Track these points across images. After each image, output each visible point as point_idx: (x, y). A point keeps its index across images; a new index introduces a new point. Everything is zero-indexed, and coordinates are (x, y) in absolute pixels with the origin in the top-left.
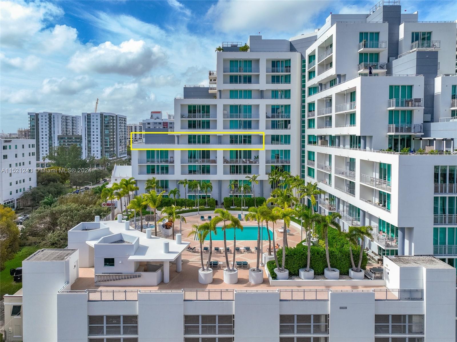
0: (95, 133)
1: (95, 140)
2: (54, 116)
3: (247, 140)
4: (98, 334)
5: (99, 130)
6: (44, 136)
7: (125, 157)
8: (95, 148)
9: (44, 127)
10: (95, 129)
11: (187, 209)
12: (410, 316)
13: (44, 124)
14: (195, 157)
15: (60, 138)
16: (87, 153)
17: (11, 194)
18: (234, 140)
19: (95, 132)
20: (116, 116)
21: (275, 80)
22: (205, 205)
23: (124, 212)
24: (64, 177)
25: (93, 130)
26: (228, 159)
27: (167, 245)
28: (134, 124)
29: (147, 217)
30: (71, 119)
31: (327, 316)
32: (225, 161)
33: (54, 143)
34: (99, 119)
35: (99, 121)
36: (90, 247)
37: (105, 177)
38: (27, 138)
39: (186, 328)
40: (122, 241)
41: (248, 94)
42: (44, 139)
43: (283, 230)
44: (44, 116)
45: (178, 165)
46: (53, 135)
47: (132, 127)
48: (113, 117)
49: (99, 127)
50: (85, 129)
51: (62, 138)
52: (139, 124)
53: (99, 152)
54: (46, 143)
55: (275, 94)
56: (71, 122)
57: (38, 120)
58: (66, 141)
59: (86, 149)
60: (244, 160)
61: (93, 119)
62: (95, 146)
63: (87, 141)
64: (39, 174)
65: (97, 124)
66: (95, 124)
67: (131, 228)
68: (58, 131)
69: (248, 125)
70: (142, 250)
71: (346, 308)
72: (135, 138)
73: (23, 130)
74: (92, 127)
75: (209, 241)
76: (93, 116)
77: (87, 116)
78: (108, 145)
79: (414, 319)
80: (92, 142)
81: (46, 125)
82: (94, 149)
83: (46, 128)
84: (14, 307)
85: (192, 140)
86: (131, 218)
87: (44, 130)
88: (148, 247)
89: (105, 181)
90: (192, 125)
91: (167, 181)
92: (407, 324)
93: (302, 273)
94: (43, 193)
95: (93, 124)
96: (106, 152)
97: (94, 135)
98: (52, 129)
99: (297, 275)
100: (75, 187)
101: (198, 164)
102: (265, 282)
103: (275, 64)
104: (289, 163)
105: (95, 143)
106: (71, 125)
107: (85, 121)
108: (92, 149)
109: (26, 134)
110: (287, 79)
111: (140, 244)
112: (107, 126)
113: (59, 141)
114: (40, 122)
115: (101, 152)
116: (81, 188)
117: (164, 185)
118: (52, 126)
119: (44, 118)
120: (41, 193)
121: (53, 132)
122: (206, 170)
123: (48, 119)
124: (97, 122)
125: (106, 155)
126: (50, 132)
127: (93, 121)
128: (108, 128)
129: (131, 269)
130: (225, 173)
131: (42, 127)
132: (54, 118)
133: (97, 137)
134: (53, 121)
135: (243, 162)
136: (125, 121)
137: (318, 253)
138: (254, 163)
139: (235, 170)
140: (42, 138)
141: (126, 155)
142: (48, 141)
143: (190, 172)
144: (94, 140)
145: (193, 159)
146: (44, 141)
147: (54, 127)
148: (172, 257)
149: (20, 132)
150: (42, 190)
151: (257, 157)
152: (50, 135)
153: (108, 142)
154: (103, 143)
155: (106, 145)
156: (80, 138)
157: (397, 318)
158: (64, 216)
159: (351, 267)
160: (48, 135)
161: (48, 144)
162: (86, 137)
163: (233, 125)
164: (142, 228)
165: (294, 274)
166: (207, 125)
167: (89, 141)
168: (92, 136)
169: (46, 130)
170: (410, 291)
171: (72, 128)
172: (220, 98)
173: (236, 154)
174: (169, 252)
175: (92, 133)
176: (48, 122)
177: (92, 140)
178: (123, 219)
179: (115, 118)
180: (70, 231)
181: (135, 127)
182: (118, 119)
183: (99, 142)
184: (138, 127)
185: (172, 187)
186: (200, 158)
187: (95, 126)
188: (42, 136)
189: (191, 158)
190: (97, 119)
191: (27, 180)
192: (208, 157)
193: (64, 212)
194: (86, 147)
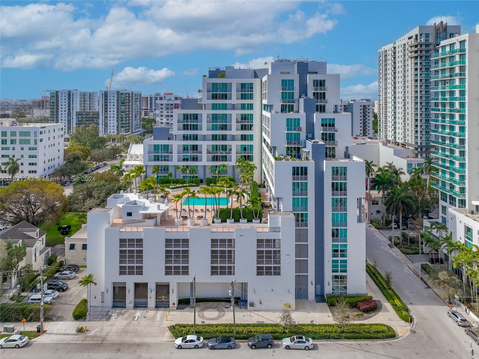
0: (112, 110)
1: (112, 116)
2: (73, 93)
3: (224, 138)
4: (124, 247)
5: (115, 107)
6: (63, 112)
7: (140, 131)
8: (112, 123)
9: (63, 104)
10: (112, 105)
11: (180, 185)
12: (274, 240)
13: (63, 101)
14: (187, 150)
15: (78, 114)
16: (103, 128)
17: (44, 170)
18: (215, 138)
19: (112, 108)
20: (132, 92)
21: (243, 97)
22: (193, 183)
23: (138, 187)
24: (86, 155)
25: (110, 107)
26: (211, 150)
27: (159, 206)
28: (150, 95)
29: (152, 191)
30: (88, 95)
31: (234, 240)
32: (208, 152)
33: (73, 118)
34: (116, 96)
35: (116, 98)
36: (119, 207)
37: (121, 153)
38: (41, 108)
39: (166, 245)
40: (136, 204)
41: (225, 107)
42: (63, 115)
43: (236, 200)
44: (63, 93)
45: (175, 155)
46: (71, 111)
47: (147, 97)
48: (129, 94)
49: (116, 104)
50: (103, 105)
51: (80, 114)
52: (154, 95)
53: (115, 128)
54: (65, 118)
55: (243, 107)
56: (88, 98)
57: (57, 97)
58: (84, 117)
59: (102, 125)
60: (222, 151)
61: (110, 96)
62: (112, 122)
63: (104, 117)
64: (66, 152)
65: (114, 101)
66: (112, 101)
67: (141, 197)
68: (77, 107)
69: (224, 127)
70: (146, 208)
71: (243, 236)
72: (151, 109)
73: (37, 100)
74: (109, 104)
75: (188, 206)
76: (110, 93)
77: (105, 93)
78: (124, 121)
79: (276, 241)
80: (109, 118)
81: (65, 102)
82: (110, 125)
83: (65, 105)
84: (71, 245)
85: (185, 138)
86: (142, 191)
87: (63, 107)
88: (149, 207)
89: (121, 156)
90: (185, 127)
91: (168, 166)
92: (273, 244)
93: (228, 220)
94: (70, 170)
95: (110, 101)
96: (122, 127)
97: (110, 111)
98: (71, 105)
99: (226, 221)
100: (95, 163)
101: (190, 154)
102: (209, 225)
103: (243, 86)
104: (253, 154)
105: (112, 118)
106: (88, 101)
107: (103, 98)
108: (109, 125)
109: (40, 104)
110: (251, 97)
111: (145, 205)
112: (123, 103)
113: (77, 117)
114: (60, 99)
115: (117, 127)
116: (100, 164)
117: (166, 169)
118: (71, 103)
119: (63, 95)
120: (69, 170)
121: (71, 108)
122: (195, 159)
123: (67, 96)
124: (114, 99)
125: (122, 130)
126: (69, 109)
127: (110, 98)
128: (124, 105)
129: (141, 218)
130: (208, 161)
131: (62, 104)
132: (73, 95)
133: (114, 113)
134: (72, 98)
135: (221, 153)
136: (140, 96)
137: (237, 211)
138: (228, 154)
139: (215, 159)
140: (62, 114)
141: (141, 129)
142: (67, 117)
143: (184, 160)
144: (110, 116)
145: (185, 151)
146: (63, 117)
147: (73, 104)
148: (161, 212)
149: (34, 102)
150: (70, 167)
151: (231, 150)
152: (69, 111)
153: (124, 118)
154: (119, 119)
155: (122, 121)
156: (98, 114)
157: (268, 241)
158: (96, 190)
159: (254, 218)
160: (67, 111)
161: (67, 120)
162: (103, 113)
163: (214, 128)
164: (147, 198)
165: (224, 221)
166: (195, 128)
167: (106, 117)
168: (109, 112)
169: (65, 107)
170: (274, 228)
171: (90, 104)
172: (205, 109)
173: (216, 147)
174: (160, 210)
175: (109, 110)
176: (67, 99)
177: (109, 116)
178: (137, 192)
179: (130, 95)
180: (108, 199)
181: (151, 98)
182: (134, 95)
183: (115, 119)
184: (154, 98)
185: (171, 170)
186: (191, 150)
187: (112, 102)
188: (62, 113)
189: (185, 150)
190: (114, 97)
191: (56, 158)
192: (197, 150)
193: (95, 187)
194: (102, 122)
